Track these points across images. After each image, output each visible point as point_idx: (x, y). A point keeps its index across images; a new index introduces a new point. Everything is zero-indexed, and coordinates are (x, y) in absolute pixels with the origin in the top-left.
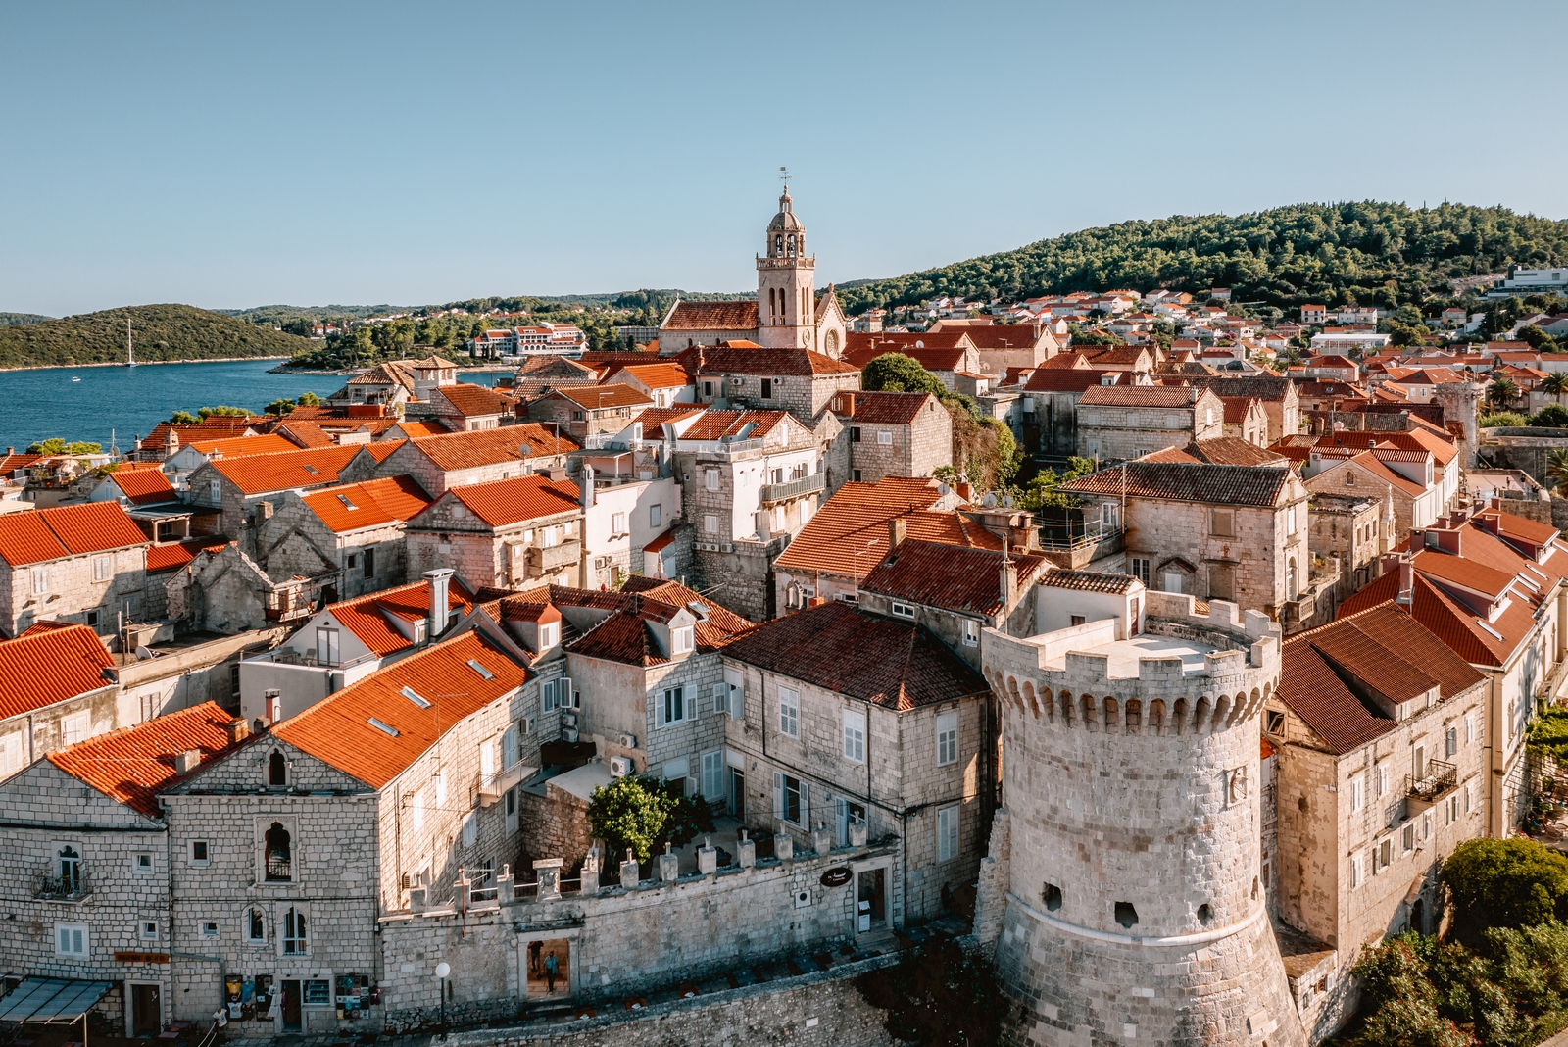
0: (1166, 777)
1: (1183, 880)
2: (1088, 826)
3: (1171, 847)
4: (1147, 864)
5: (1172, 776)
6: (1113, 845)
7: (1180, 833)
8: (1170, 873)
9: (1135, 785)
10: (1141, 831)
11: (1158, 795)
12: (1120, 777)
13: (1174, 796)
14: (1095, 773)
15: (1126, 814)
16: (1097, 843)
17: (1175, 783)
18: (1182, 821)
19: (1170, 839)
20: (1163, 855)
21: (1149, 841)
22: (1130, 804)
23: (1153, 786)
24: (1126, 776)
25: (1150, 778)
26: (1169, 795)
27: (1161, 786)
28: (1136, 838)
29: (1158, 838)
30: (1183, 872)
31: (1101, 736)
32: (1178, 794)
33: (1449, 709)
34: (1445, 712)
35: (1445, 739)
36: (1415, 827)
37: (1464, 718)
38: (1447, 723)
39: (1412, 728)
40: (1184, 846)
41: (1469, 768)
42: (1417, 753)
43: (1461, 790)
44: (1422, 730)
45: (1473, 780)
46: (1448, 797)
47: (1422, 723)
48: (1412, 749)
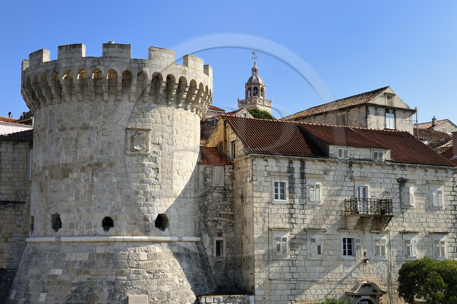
0: (81, 128)
1: (90, 197)
2: (44, 168)
3: (83, 174)
4: (68, 186)
5: (86, 127)
6: (52, 177)
7: (90, 165)
8: (82, 192)
9: (64, 135)
10: (66, 165)
11: (76, 140)
12: (57, 131)
13: (86, 141)
14: (47, 132)
15: (58, 155)
16: (46, 177)
17: (87, 133)
18: (92, 158)
19: (83, 169)
20: (77, 180)
21: (70, 171)
22: (61, 148)
23: (73, 134)
24: (60, 130)
25: (72, 129)
26: (83, 140)
27: (78, 134)
28: (63, 170)
29: (75, 168)
30: (91, 192)
31: (50, 108)
32: (89, 139)
33: (405, 172)
34: (399, 173)
35: (400, 193)
36: (358, 241)
37: (427, 187)
38: (402, 182)
39: (353, 169)
40: (92, 176)
41: (437, 227)
42: (359, 188)
43: (426, 239)
44: (366, 175)
45: (444, 239)
46: (406, 237)
47: (367, 170)
48: (352, 184)
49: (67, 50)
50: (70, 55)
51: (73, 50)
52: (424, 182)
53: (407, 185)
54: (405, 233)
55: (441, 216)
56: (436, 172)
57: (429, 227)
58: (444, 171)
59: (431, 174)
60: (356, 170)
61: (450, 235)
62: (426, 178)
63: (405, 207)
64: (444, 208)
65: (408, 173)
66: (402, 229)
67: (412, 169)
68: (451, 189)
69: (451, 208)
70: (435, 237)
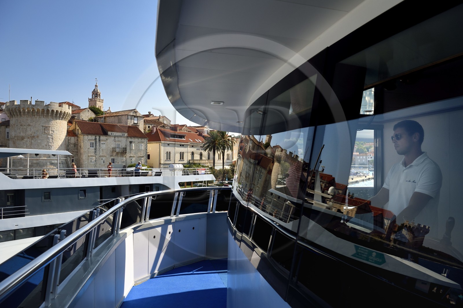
0: (28, 125)
1: (31, 146)
2: (15, 137)
3: (28, 139)
4: (24, 143)
5: (29, 125)
6: (18, 140)
7: (31, 137)
8: (28, 145)
9: (22, 127)
10: (23, 136)
11: (26, 129)
12: (19, 126)
13: (29, 129)
14: (16, 126)
15: (20, 133)
16: (16, 140)
17: (30, 127)
18: (31, 135)
19: (28, 138)
20: (27, 141)
21: (24, 138)
22: (21, 131)
23: (25, 127)
24: (20, 125)
25: (25, 125)
26: (28, 129)
27: (27, 127)
28: (22, 138)
29: (26, 138)
30: (31, 145)
31: (17, 118)
32: (30, 129)
33: (132, 140)
34: (130, 140)
35: (130, 145)
36: (116, 159)
37: (138, 144)
38: (131, 142)
39: (115, 139)
40: (32, 140)
41: (141, 155)
42: (117, 144)
43: (137, 159)
44: (120, 140)
45: (143, 158)
46: (131, 158)
47: (120, 139)
48: (115, 143)
49: (23, 102)
50: (24, 103)
51: (25, 102)
52: (138, 142)
53: (132, 143)
54: (131, 157)
55: (142, 152)
56: (141, 139)
57: (138, 155)
58: (144, 139)
59: (140, 140)
60: (116, 139)
61: (145, 157)
62: (138, 141)
63: (131, 149)
64: (143, 150)
65: (133, 140)
66: (130, 156)
67: (134, 139)
68: (146, 144)
69: (145, 150)
70: (140, 158)
